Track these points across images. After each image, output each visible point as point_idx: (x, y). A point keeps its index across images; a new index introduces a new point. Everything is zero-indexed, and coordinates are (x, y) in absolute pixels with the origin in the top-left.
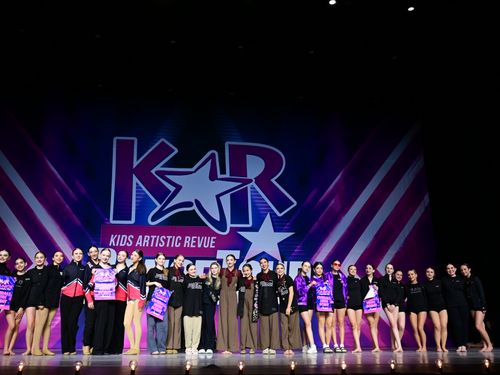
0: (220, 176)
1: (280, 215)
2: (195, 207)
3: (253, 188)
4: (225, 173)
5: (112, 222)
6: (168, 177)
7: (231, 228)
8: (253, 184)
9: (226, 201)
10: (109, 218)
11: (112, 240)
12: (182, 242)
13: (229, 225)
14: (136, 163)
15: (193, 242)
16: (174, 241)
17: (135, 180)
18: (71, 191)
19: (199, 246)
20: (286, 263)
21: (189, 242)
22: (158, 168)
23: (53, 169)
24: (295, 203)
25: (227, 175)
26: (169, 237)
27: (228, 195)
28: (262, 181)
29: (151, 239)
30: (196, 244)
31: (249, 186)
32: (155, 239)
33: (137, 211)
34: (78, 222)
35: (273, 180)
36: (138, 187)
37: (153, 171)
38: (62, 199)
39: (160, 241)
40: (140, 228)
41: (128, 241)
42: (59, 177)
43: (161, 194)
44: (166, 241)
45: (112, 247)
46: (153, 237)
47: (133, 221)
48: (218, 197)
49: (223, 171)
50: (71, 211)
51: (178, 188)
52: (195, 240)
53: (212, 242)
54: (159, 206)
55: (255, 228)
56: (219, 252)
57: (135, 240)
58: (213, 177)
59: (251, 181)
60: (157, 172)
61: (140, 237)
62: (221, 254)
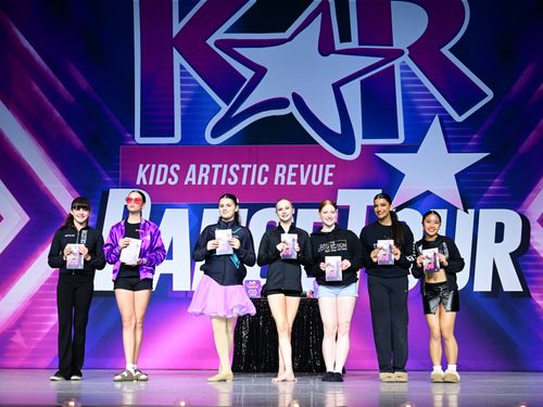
0: (339, 46)
1: (459, 119)
2: (292, 109)
3: (404, 67)
4: (349, 40)
5: (139, 139)
6: (240, 50)
7: (363, 146)
8: (406, 58)
9: (352, 94)
10: (133, 132)
11: (141, 174)
12: (271, 175)
13: (360, 141)
14: (177, 27)
15: (291, 174)
16: (256, 175)
17: (178, 59)
18: (60, 84)
19: (304, 182)
20: (472, 212)
21: (284, 174)
22: (220, 34)
23: (26, 44)
24: (490, 94)
25: (354, 44)
26: (246, 167)
27: (356, 83)
28: (424, 52)
29: (212, 170)
30: (297, 178)
31: (397, 63)
32: (221, 170)
33: (183, 118)
34: (78, 143)
35: (445, 50)
36: (184, 73)
37: (211, 42)
38: (46, 99)
39: (229, 175)
40: (192, 151)
41: (169, 176)
42: (38, 58)
43: (228, 84)
44: (240, 173)
45: (141, 186)
46: (217, 167)
47: (177, 138)
48: (336, 87)
49: (345, 37)
50: (64, 123)
51: (260, 72)
52: (294, 170)
53: (328, 174)
54: (225, 108)
55: (411, 146)
56: (340, 191)
57: (182, 174)
58: (326, 48)
59: (400, 53)
60: (219, 43)
61: (193, 167)
62: (345, 197)
